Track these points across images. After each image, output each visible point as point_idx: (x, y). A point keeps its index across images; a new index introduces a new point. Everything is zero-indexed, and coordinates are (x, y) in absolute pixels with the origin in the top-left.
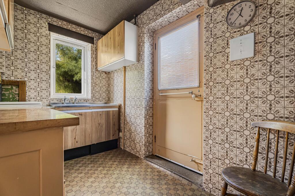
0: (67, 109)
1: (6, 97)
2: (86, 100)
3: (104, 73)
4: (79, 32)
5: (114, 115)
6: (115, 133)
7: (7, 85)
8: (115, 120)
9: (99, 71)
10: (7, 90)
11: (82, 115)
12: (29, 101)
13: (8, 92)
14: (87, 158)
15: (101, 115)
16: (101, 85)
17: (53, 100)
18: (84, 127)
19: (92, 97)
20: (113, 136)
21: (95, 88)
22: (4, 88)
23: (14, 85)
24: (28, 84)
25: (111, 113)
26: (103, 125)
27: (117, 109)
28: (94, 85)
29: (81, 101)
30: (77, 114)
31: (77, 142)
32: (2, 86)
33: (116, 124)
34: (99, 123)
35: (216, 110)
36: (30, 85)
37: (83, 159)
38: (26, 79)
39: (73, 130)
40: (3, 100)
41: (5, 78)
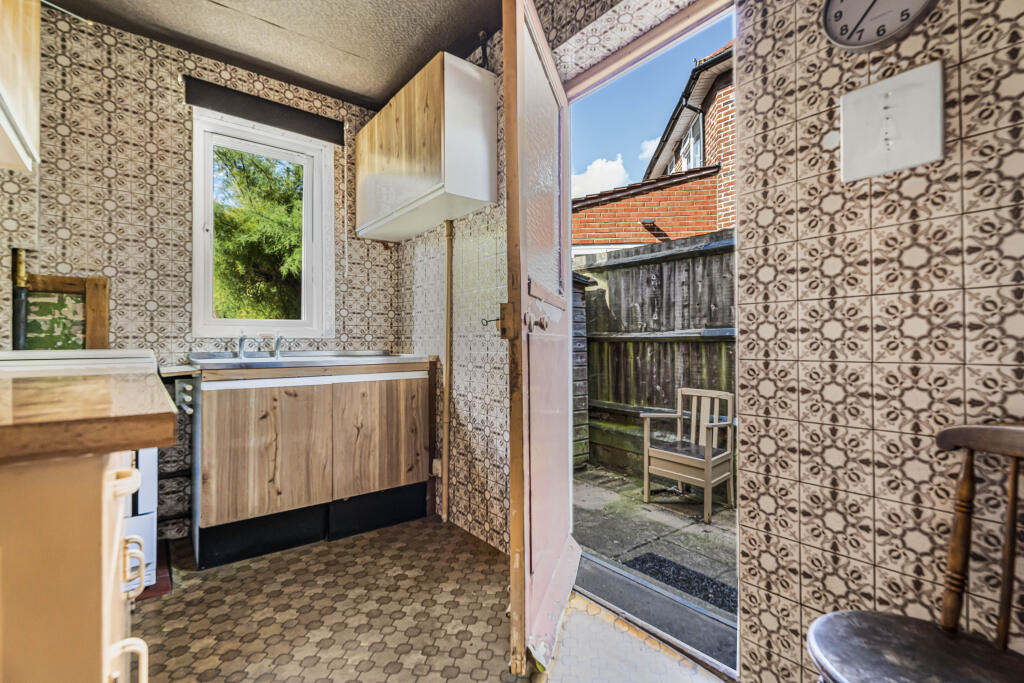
1: (43, 335)
2: (318, 343)
3: (380, 247)
4: (292, 104)
5: (413, 397)
6: (417, 461)
7: (46, 292)
8: (415, 412)
9: (364, 239)
10: (45, 309)
11: (296, 395)
12: (121, 346)
13: (50, 317)
14: (316, 550)
15: (364, 395)
16: (368, 289)
17: (201, 342)
18: (303, 438)
19: (337, 331)
20: (411, 473)
21: (350, 300)
22: (35, 304)
23: (68, 293)
24: (117, 288)
25: (402, 387)
26: (373, 430)
27: (424, 375)
28: (344, 287)
29: (298, 345)
30: (280, 392)
31: (279, 493)
32: (27, 296)
33: (418, 430)
34: (359, 425)
35: (786, 379)
36: (125, 291)
37: (301, 554)
38: (110, 272)
39: (267, 448)
40: (31, 345)
41: (36, 269)
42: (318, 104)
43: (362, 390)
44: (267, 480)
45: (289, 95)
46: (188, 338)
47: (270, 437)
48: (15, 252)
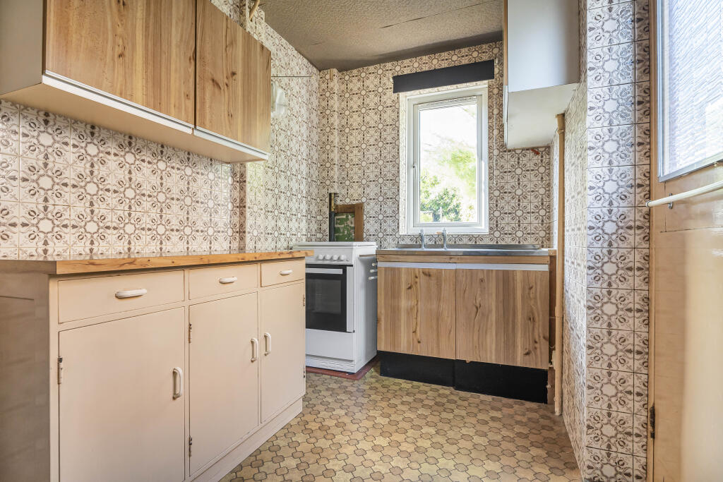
0: (398, 258)
1: (341, 234)
2: (476, 238)
3: (530, 154)
4: (457, 64)
5: (531, 288)
6: (536, 348)
7: (342, 213)
8: (532, 302)
9: (514, 150)
10: (342, 221)
11: (430, 275)
12: (368, 240)
13: (343, 226)
15: (482, 280)
16: (519, 192)
17: (403, 237)
18: (434, 306)
19: (491, 229)
20: (527, 357)
21: (502, 203)
22: (338, 219)
23: (350, 213)
24: (367, 208)
25: (519, 278)
26: (490, 311)
27: (545, 268)
28: (497, 193)
29: (461, 240)
30: (419, 272)
31: (419, 342)
32: (335, 216)
33: (537, 319)
34: (478, 306)
36: (370, 209)
38: (364, 200)
39: (411, 309)
40: (338, 239)
41: (339, 203)
42: (475, 54)
43: (480, 276)
44: (412, 331)
45: (455, 58)
46: (397, 235)
47: (414, 302)
48: (330, 194)
